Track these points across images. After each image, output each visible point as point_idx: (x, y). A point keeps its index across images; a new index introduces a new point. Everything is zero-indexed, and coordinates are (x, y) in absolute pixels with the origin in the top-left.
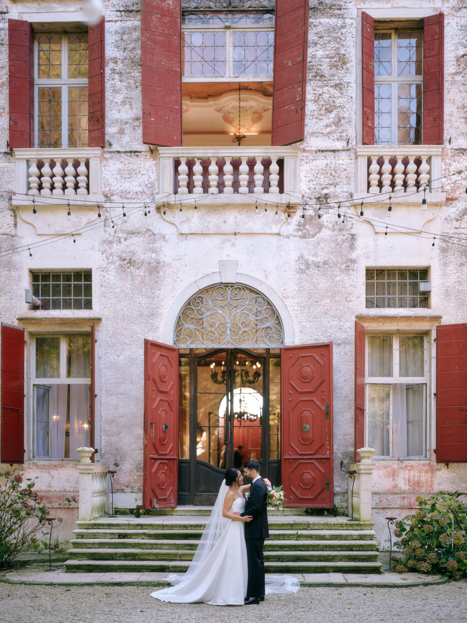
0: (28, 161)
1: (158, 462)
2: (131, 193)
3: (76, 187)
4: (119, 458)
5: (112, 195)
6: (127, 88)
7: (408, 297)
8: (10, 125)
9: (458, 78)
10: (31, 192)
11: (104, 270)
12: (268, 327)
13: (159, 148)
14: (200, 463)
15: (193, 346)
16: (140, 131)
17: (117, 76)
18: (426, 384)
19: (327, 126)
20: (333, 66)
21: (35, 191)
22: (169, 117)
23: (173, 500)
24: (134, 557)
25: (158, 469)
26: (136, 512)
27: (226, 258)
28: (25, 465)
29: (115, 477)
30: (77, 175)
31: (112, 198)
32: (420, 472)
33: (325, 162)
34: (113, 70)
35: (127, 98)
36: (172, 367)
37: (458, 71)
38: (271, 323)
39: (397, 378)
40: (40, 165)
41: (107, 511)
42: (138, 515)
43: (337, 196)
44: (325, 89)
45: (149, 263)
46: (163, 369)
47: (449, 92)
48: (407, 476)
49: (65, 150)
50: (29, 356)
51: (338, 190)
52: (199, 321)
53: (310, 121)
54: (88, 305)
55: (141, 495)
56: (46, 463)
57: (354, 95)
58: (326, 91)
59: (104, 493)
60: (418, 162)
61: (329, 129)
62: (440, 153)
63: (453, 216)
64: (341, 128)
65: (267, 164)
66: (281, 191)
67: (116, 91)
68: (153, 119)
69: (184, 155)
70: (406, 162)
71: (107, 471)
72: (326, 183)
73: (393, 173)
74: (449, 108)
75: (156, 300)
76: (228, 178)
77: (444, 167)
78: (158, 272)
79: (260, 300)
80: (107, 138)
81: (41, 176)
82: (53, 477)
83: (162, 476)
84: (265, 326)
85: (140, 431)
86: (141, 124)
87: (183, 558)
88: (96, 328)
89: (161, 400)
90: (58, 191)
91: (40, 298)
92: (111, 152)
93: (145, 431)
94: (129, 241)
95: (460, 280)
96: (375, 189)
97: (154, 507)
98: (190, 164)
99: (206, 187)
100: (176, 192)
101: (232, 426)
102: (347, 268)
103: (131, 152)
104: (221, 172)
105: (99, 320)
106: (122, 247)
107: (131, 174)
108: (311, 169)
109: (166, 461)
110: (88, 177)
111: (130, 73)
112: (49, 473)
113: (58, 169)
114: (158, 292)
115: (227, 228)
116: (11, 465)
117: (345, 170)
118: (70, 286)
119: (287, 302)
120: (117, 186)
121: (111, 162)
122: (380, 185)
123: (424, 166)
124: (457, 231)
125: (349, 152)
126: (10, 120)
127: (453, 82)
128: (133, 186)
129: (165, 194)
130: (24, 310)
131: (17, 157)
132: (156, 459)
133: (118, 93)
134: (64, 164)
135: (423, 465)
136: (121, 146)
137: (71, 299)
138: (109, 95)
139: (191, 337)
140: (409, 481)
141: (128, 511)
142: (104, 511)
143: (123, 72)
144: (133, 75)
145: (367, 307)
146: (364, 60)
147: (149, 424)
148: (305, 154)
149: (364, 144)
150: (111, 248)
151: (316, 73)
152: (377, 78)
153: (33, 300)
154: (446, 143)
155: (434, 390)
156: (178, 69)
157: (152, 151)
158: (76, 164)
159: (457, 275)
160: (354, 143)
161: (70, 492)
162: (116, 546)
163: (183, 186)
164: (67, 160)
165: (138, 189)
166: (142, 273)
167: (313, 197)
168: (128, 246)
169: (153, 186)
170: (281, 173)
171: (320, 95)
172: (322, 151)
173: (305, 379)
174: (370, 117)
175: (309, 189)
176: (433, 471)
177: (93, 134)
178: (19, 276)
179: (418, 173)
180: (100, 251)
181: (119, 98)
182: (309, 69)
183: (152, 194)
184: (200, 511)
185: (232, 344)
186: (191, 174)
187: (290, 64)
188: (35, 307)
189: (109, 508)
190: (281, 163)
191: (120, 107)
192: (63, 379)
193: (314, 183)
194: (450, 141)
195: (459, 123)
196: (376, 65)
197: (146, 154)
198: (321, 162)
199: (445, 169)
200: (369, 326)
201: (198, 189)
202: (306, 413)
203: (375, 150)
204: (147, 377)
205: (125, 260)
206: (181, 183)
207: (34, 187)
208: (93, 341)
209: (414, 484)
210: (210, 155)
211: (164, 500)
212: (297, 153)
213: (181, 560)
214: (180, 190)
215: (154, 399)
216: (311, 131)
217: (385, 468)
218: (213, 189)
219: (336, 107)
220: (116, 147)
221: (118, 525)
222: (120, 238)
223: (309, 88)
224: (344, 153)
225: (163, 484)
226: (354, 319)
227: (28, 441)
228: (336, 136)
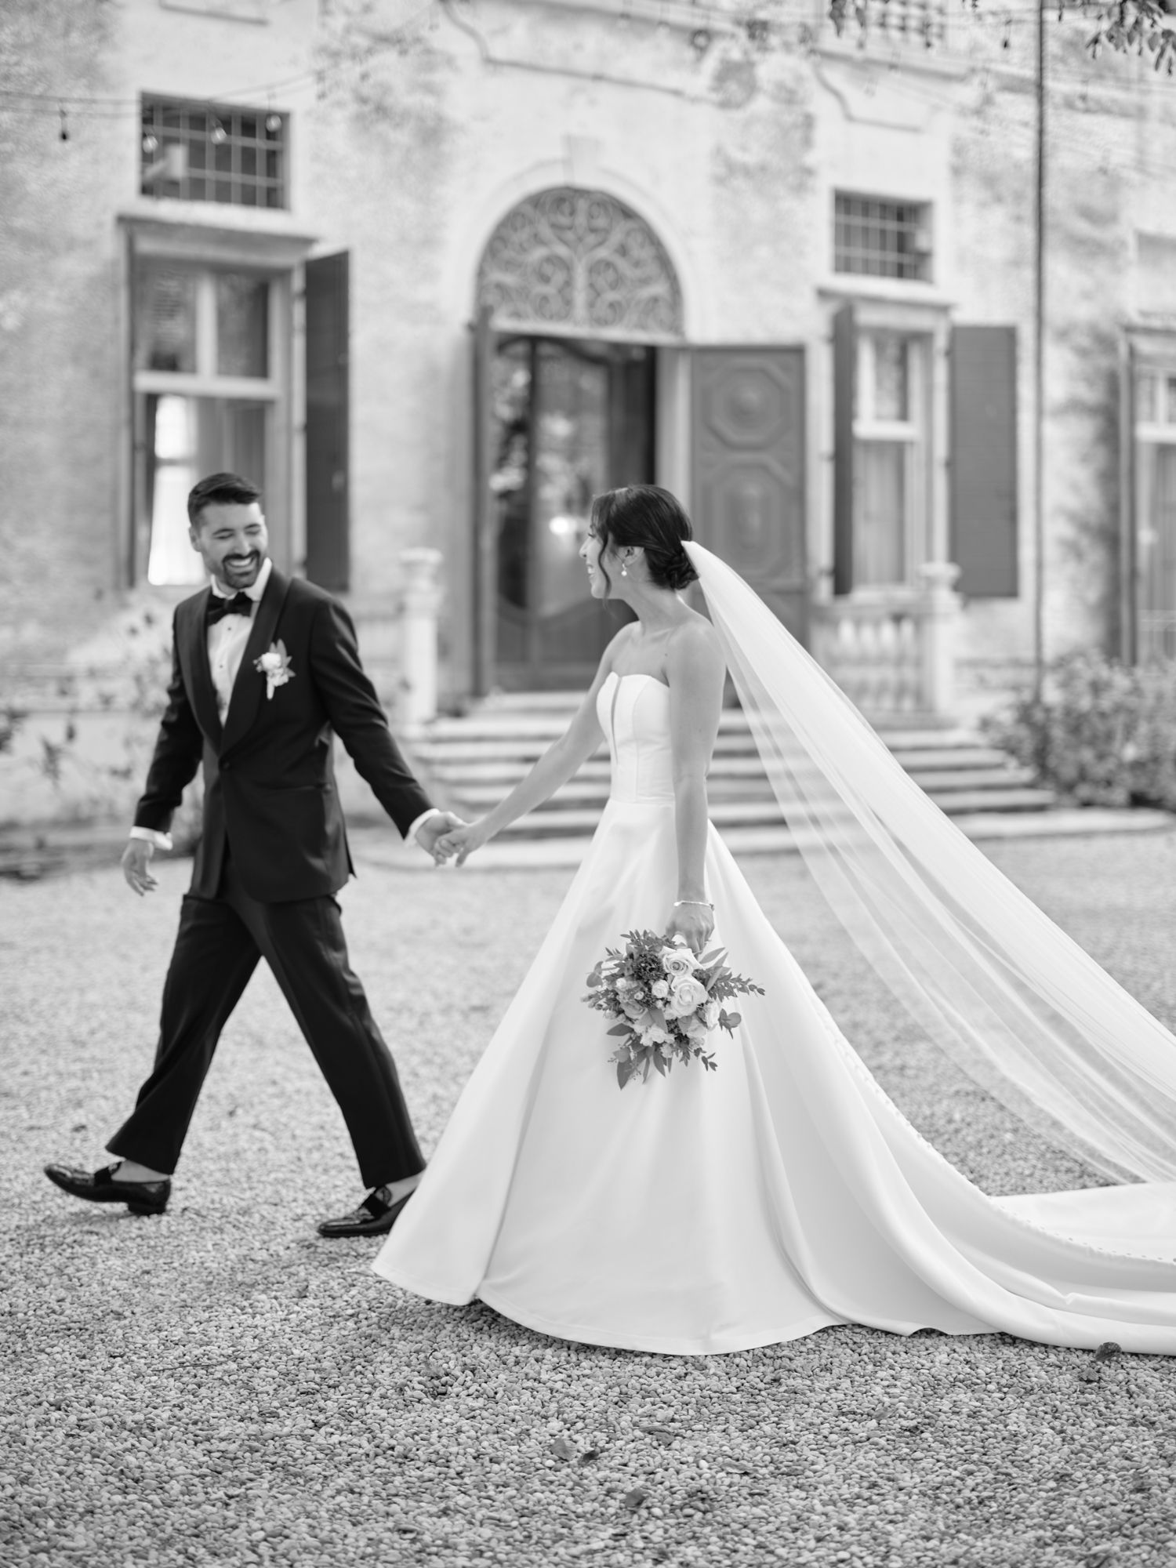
11: (321, 120)
12: (654, 298)
15: (512, 325)
18: (916, 442)
27: (577, 131)
43: (781, 28)
45: (421, 118)
51: (783, 14)
52: (520, 269)
54: (277, 199)
84: (649, 293)
94: (376, 59)
95: (981, 233)
96: (851, 25)
102: (799, 187)
105: (311, 242)
106: (358, 70)
114: (438, 190)
115: (584, 62)
118: (253, 149)
119: (695, 244)
122: (861, 19)
130: (128, 196)
137: (255, 185)
139: (500, 301)
145: (835, 269)
150: (336, 68)
155: (941, 453)
159: (977, 225)
166: (405, 140)
167: (739, 20)
180: (311, 71)
202: (750, 491)
205: (366, 102)
222: (355, 48)
226: (810, 294)
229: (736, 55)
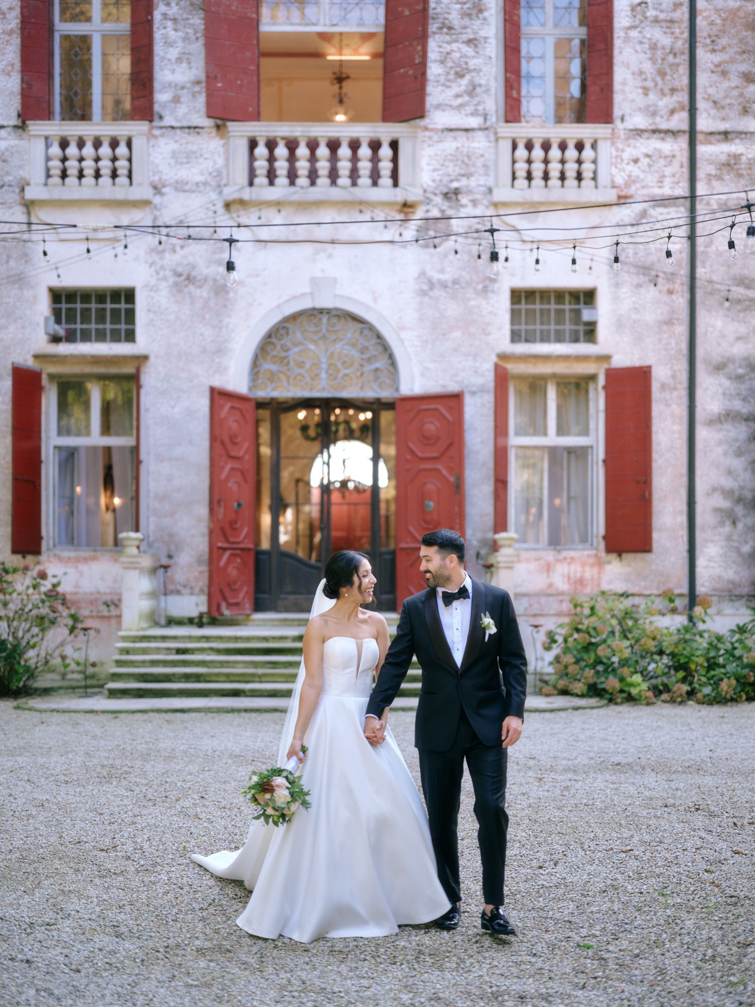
0: (47, 138)
1: (227, 554)
2: (190, 184)
3: (114, 175)
4: (173, 547)
5: (164, 186)
6: (184, 39)
7: (568, 327)
8: (23, 90)
9: (634, 34)
10: (51, 181)
11: (153, 289)
12: (377, 370)
13: (229, 124)
14: (284, 555)
15: (275, 394)
16: (202, 100)
17: (169, 24)
18: (592, 447)
19: (457, 96)
20: (466, 15)
21: (56, 180)
22: (242, 81)
23: (247, 606)
24: (198, 678)
25: (229, 562)
26: (199, 622)
27: (319, 274)
28: (43, 557)
29: (169, 574)
30: (114, 159)
31: (164, 190)
32: (583, 565)
33: (455, 144)
34: (165, 16)
35: (184, 53)
36: (246, 421)
37: (634, 24)
38: (381, 363)
39: (552, 439)
40: (64, 144)
41: (157, 619)
42: (201, 625)
43: (470, 192)
44: (455, 46)
45: (215, 280)
46: (235, 426)
47: (621, 53)
48: (566, 571)
49: (98, 124)
50: (48, 407)
51: (472, 182)
52: (284, 361)
53: (434, 89)
54: (130, 336)
55: (203, 599)
56: (72, 554)
57: (493, 55)
58: (455, 49)
59: (153, 595)
60: (580, 147)
61: (459, 101)
62: (609, 136)
63: (627, 220)
64: (476, 100)
65: (375, 146)
66: (396, 184)
67: (169, 44)
68: (219, 85)
69: (264, 134)
70: (563, 147)
71: (157, 564)
72: (456, 173)
73: (546, 161)
74: (621, 75)
75: (224, 330)
76: (323, 166)
77: (614, 153)
78: (227, 293)
79: (366, 332)
80: (156, 108)
81: (64, 159)
82: (81, 574)
83: (233, 572)
84: (373, 367)
85: (203, 511)
86: (204, 90)
87: (264, 679)
88: (143, 370)
89: (232, 469)
90: (89, 180)
91: (64, 326)
92: (161, 128)
93: (212, 511)
94: (186, 250)
95: (636, 306)
96: (521, 182)
97: (222, 615)
98: (271, 145)
99: (292, 176)
100: (251, 184)
101: (329, 503)
102: (485, 290)
103: (189, 128)
104: (313, 159)
105: (145, 358)
106: (176, 258)
107: (190, 157)
108: (436, 155)
109: (238, 552)
110: (130, 160)
111: (188, 19)
112: (77, 568)
113: (88, 150)
114: (227, 320)
115: (323, 233)
116: (24, 557)
117: (482, 156)
118: (104, 310)
119: (404, 335)
120: (170, 173)
121: (162, 142)
122: (529, 177)
123: (588, 153)
124: (633, 240)
125: (486, 132)
126: (22, 81)
127: (627, 39)
128: (193, 174)
129: (237, 187)
130: (41, 343)
131: (32, 133)
132: (225, 549)
133: (172, 46)
134: (97, 144)
135: (588, 556)
136: (176, 119)
137: (105, 329)
138: (159, 49)
139: (271, 381)
140: (569, 578)
141: (186, 621)
142: (153, 619)
143: (179, 17)
144: (192, 22)
145: (513, 341)
146: (507, 9)
147: (216, 499)
148: (427, 134)
149: (507, 121)
150: (162, 259)
151: (443, 23)
152: (524, 29)
153: (55, 330)
154: (618, 122)
155: (601, 455)
156: (254, 16)
157: (218, 127)
158: (114, 144)
159: (633, 299)
160: (494, 119)
161: (105, 593)
162: (174, 663)
163: (262, 175)
164: (102, 139)
165: (199, 178)
166: (205, 294)
167: (437, 192)
168: (184, 257)
169: (219, 174)
170: (395, 160)
171: (448, 53)
172: (451, 130)
173: (427, 440)
174: (515, 84)
175: (434, 181)
176: (600, 564)
177: (137, 103)
178: (35, 297)
179: (579, 162)
180: (146, 262)
181: (173, 53)
182: (433, 18)
183: (219, 186)
184: (285, 620)
185: (329, 391)
186: (271, 159)
187: (407, 13)
188: (56, 339)
189: (159, 616)
190: (394, 145)
191: (175, 66)
192: (96, 438)
193: (440, 173)
194: (622, 119)
195: (636, 95)
196: (523, 12)
197: (211, 130)
198: (450, 145)
199: (617, 157)
200: (514, 368)
201: (282, 180)
202: (430, 487)
203: (521, 131)
204: (214, 438)
205: (180, 275)
206: (258, 172)
207: (56, 175)
208: (139, 387)
209: (576, 582)
210: (297, 134)
211: (237, 604)
212: (416, 133)
213: (261, 682)
214: (257, 181)
215: (223, 468)
216: (435, 102)
217: (536, 560)
218: (303, 181)
219: (469, 71)
220: (168, 121)
221: (175, 638)
222: (174, 246)
223: (432, 44)
224: (480, 133)
225: (235, 583)
226: (494, 359)
227: (47, 524)
228: (469, 109)
229: (435, 213)
